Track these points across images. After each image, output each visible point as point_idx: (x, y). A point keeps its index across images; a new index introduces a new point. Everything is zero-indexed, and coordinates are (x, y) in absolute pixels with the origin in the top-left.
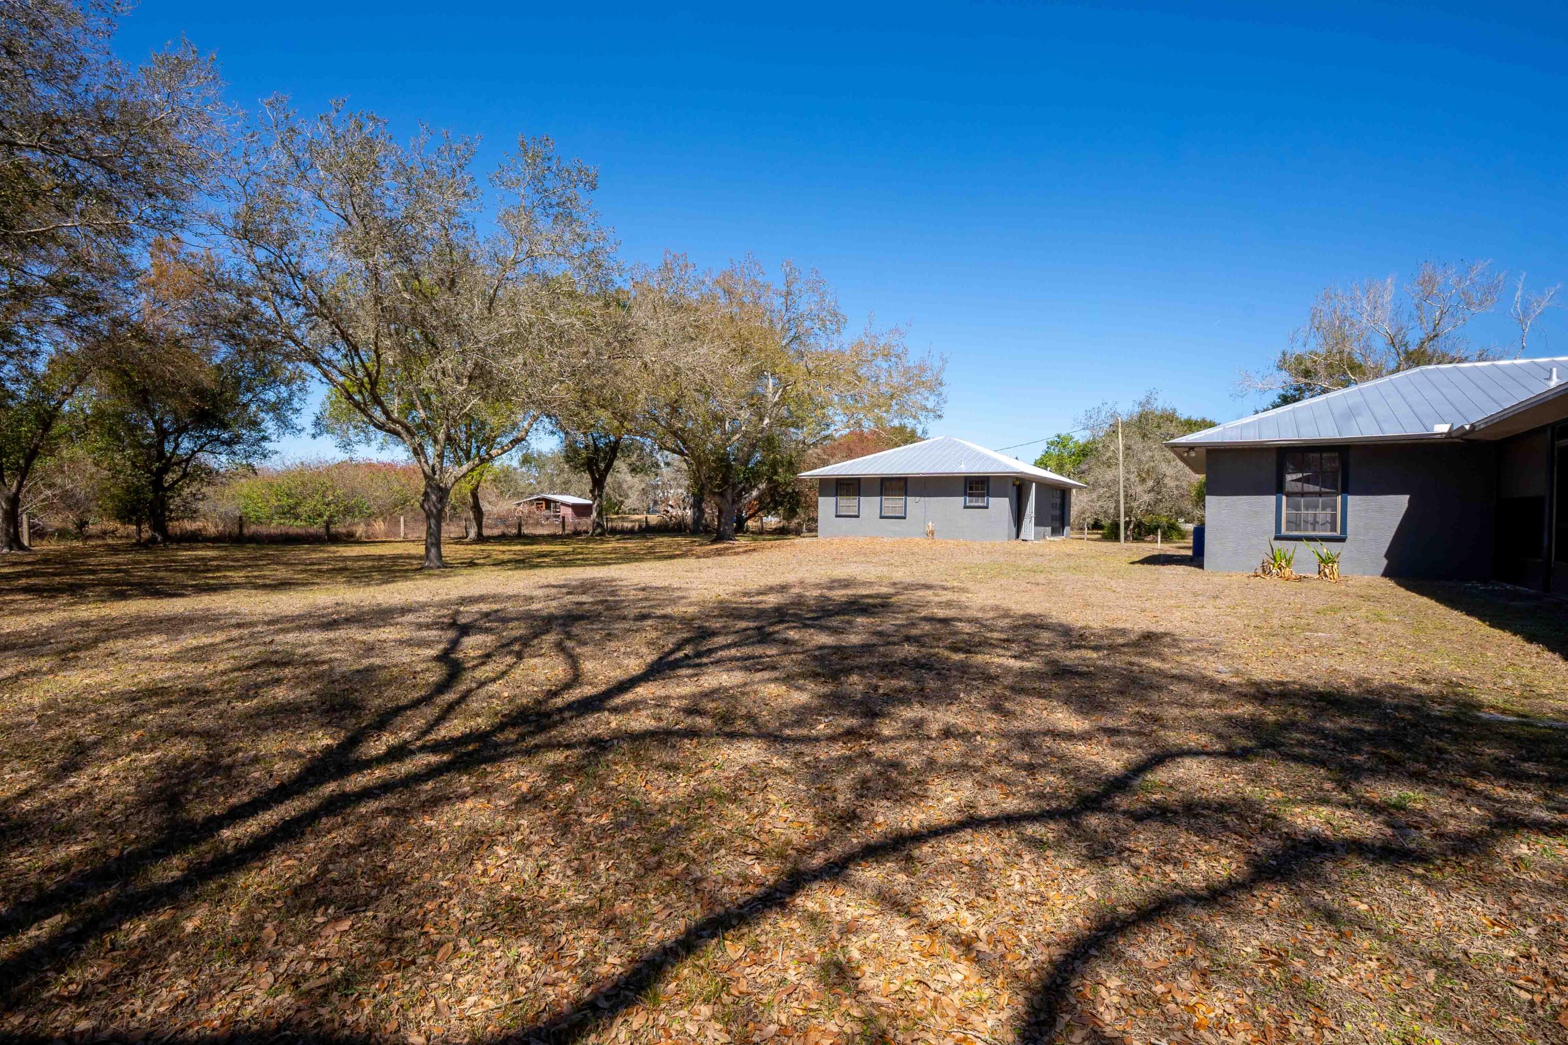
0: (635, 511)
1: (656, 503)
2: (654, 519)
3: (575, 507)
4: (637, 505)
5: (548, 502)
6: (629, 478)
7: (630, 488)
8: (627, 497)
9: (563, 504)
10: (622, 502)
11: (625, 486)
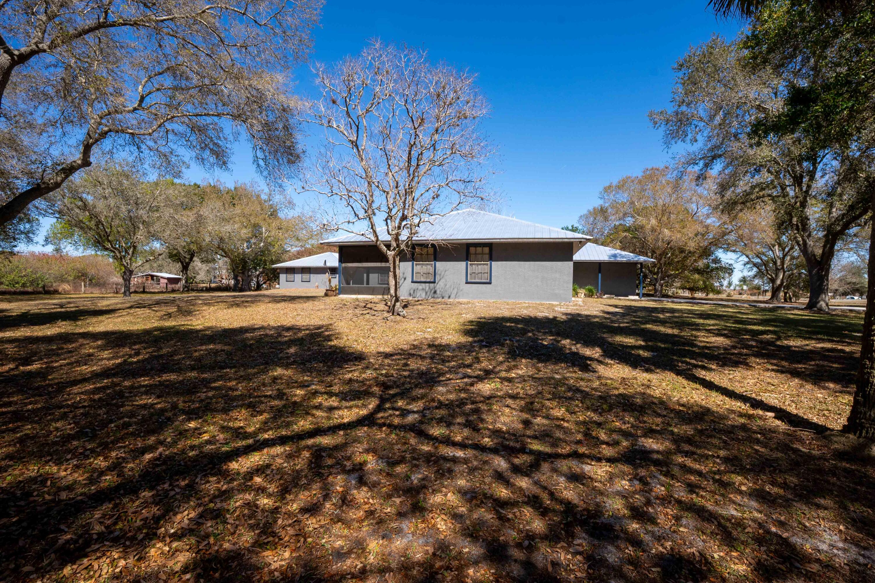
0: (203, 282)
1: (215, 277)
2: (213, 285)
3: (168, 279)
4: (204, 278)
5: (152, 277)
6: (199, 264)
7: (200, 269)
8: (198, 274)
9: (162, 278)
10: (195, 277)
11: (197, 268)
